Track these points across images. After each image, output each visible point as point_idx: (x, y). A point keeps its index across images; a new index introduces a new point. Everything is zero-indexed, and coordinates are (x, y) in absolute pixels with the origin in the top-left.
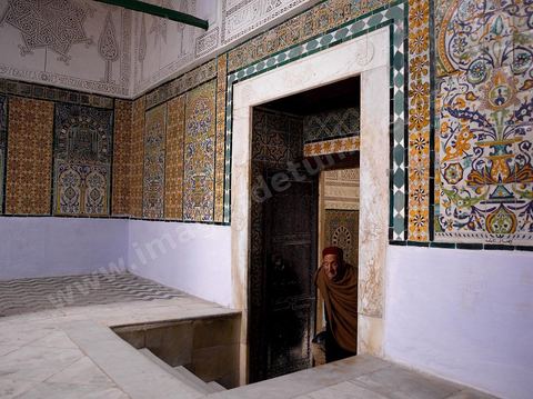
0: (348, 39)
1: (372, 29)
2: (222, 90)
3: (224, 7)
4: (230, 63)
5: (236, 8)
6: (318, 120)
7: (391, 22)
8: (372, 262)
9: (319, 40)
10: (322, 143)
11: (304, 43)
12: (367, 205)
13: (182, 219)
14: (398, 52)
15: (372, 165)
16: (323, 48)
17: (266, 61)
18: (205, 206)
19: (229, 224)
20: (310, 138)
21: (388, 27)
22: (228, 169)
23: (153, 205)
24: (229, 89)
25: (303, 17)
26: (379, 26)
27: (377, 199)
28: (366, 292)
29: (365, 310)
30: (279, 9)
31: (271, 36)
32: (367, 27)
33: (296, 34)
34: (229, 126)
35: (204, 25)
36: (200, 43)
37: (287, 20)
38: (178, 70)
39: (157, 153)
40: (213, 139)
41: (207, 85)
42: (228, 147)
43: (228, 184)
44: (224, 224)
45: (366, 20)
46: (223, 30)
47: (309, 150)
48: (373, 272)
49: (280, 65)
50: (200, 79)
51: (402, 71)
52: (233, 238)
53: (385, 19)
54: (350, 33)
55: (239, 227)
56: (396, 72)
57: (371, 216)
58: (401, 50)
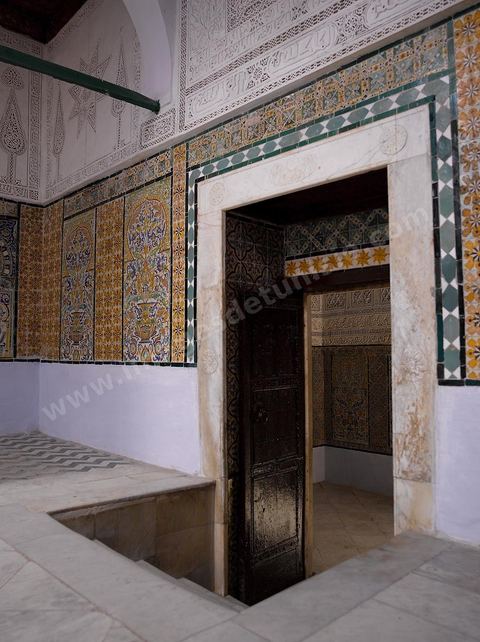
0: (369, 121)
1: (401, 110)
2: (179, 191)
3: (183, 83)
4: (192, 155)
5: (200, 85)
6: (304, 231)
7: (430, 100)
8: (413, 409)
9: (324, 123)
10: (309, 260)
11: (303, 127)
12: (403, 334)
13: (120, 358)
14: (443, 138)
15: (408, 283)
16: (331, 134)
17: (245, 152)
18: (157, 341)
19: (194, 365)
20: (293, 252)
21: (425, 108)
22: (191, 293)
23: (76, 343)
24: (191, 189)
25: (300, 95)
26: (414, 105)
27: (417, 327)
28: (405, 448)
29: (403, 472)
30: (265, 85)
31: (253, 119)
32: (395, 106)
33: (290, 117)
34: (191, 236)
35: (155, 107)
36: (147, 129)
37: (276, 99)
38: (112, 165)
39: (80, 274)
40: (167, 255)
41: (157, 184)
42: (191, 264)
43: (192, 312)
44: (187, 365)
45: (394, 98)
46: (182, 112)
47: (292, 268)
48: (415, 423)
49: (267, 156)
50: (147, 177)
51: (450, 161)
52: (201, 384)
53: (422, 96)
54: (370, 115)
55: (209, 369)
56: (440, 163)
57: (409, 350)
58: (448, 134)
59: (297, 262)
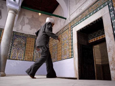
0: (98, 10)
2: (70, 30)
3: (70, 14)
4: (72, 24)
5: (72, 14)
7: (108, 4)
8: (112, 56)
9: (91, 13)
11: (88, 15)
13: (61, 59)
14: (111, 9)
15: (108, 34)
16: (92, 14)
17: (79, 21)
18: (67, 55)
19: (73, 57)
20: (90, 39)
21: (108, 5)
22: (72, 45)
23: (54, 59)
24: (72, 29)
25: (87, 10)
26: (105, 6)
27: (111, 41)
28: (112, 64)
29: (112, 69)
30: (81, 11)
31: (80, 16)
32: (102, 7)
33: (86, 14)
34: (72, 36)
35: (66, 19)
36: (65, 22)
37: (84, 12)
38: (60, 29)
39: (55, 47)
40: (68, 40)
41: (66, 30)
42: (72, 41)
43: (72, 49)
44: (72, 58)
45: (102, 6)
46: (70, 18)
48: (113, 58)
49: (83, 21)
50: (65, 30)
51: (113, 12)
52: (74, 60)
53: (106, 4)
54: (98, 9)
55: (75, 57)
56: (111, 13)
57: (110, 45)
58: (112, 8)
59: (91, 40)
